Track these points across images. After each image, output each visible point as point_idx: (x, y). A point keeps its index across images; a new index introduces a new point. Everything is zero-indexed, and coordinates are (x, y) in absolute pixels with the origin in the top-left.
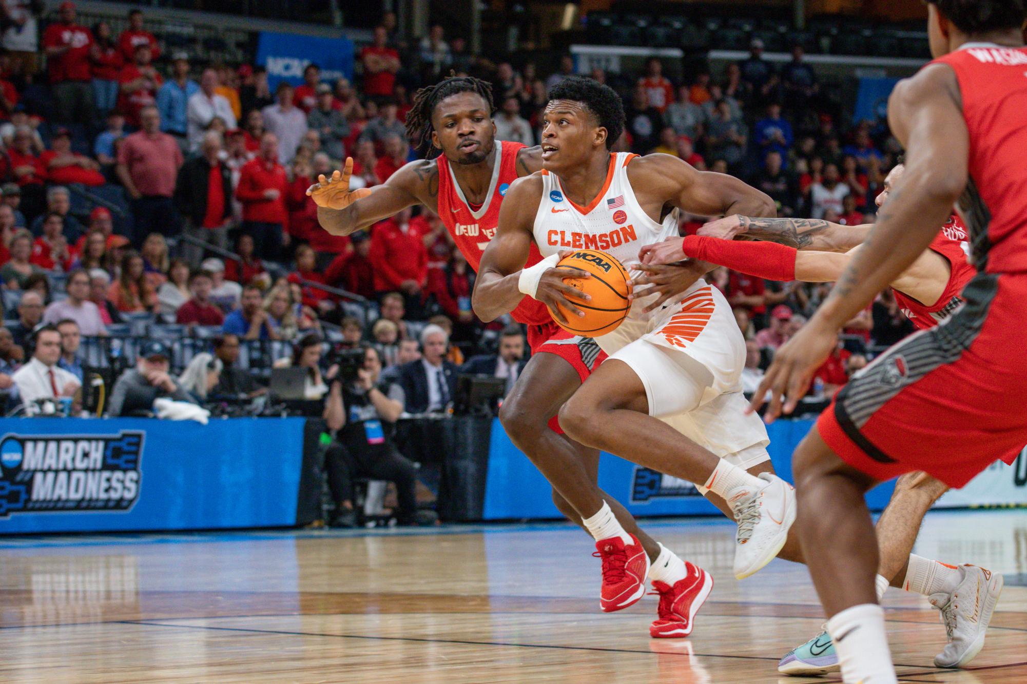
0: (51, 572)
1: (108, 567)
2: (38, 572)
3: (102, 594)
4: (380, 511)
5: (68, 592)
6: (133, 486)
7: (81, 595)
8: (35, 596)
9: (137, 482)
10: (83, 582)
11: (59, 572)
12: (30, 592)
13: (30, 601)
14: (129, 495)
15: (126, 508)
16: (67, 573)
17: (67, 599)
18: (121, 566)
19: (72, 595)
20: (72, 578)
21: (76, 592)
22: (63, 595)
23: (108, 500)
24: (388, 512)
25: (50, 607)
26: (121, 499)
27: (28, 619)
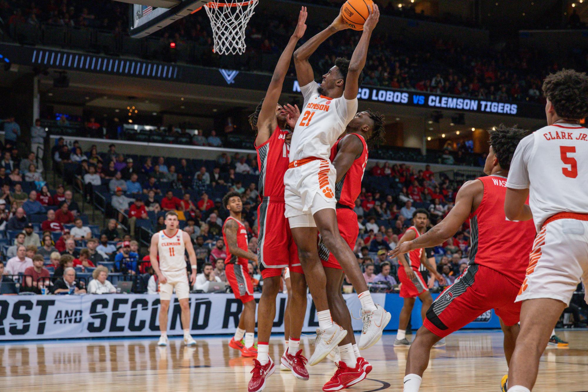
0: (465, 341)
1: (482, 340)
2: (461, 341)
3: (481, 348)
4: (568, 323)
5: (470, 347)
6: (489, 314)
7: (474, 348)
8: (460, 348)
9: (490, 313)
10: (475, 344)
11: (467, 341)
12: (458, 347)
13: (458, 350)
14: (488, 317)
15: (487, 321)
16: (470, 341)
17: (470, 349)
18: (486, 339)
19: (471, 348)
20: (471, 343)
21: (473, 347)
22: (469, 348)
23: (482, 319)
24: (571, 323)
25: (465, 352)
26: (486, 318)
27: (458, 355)
